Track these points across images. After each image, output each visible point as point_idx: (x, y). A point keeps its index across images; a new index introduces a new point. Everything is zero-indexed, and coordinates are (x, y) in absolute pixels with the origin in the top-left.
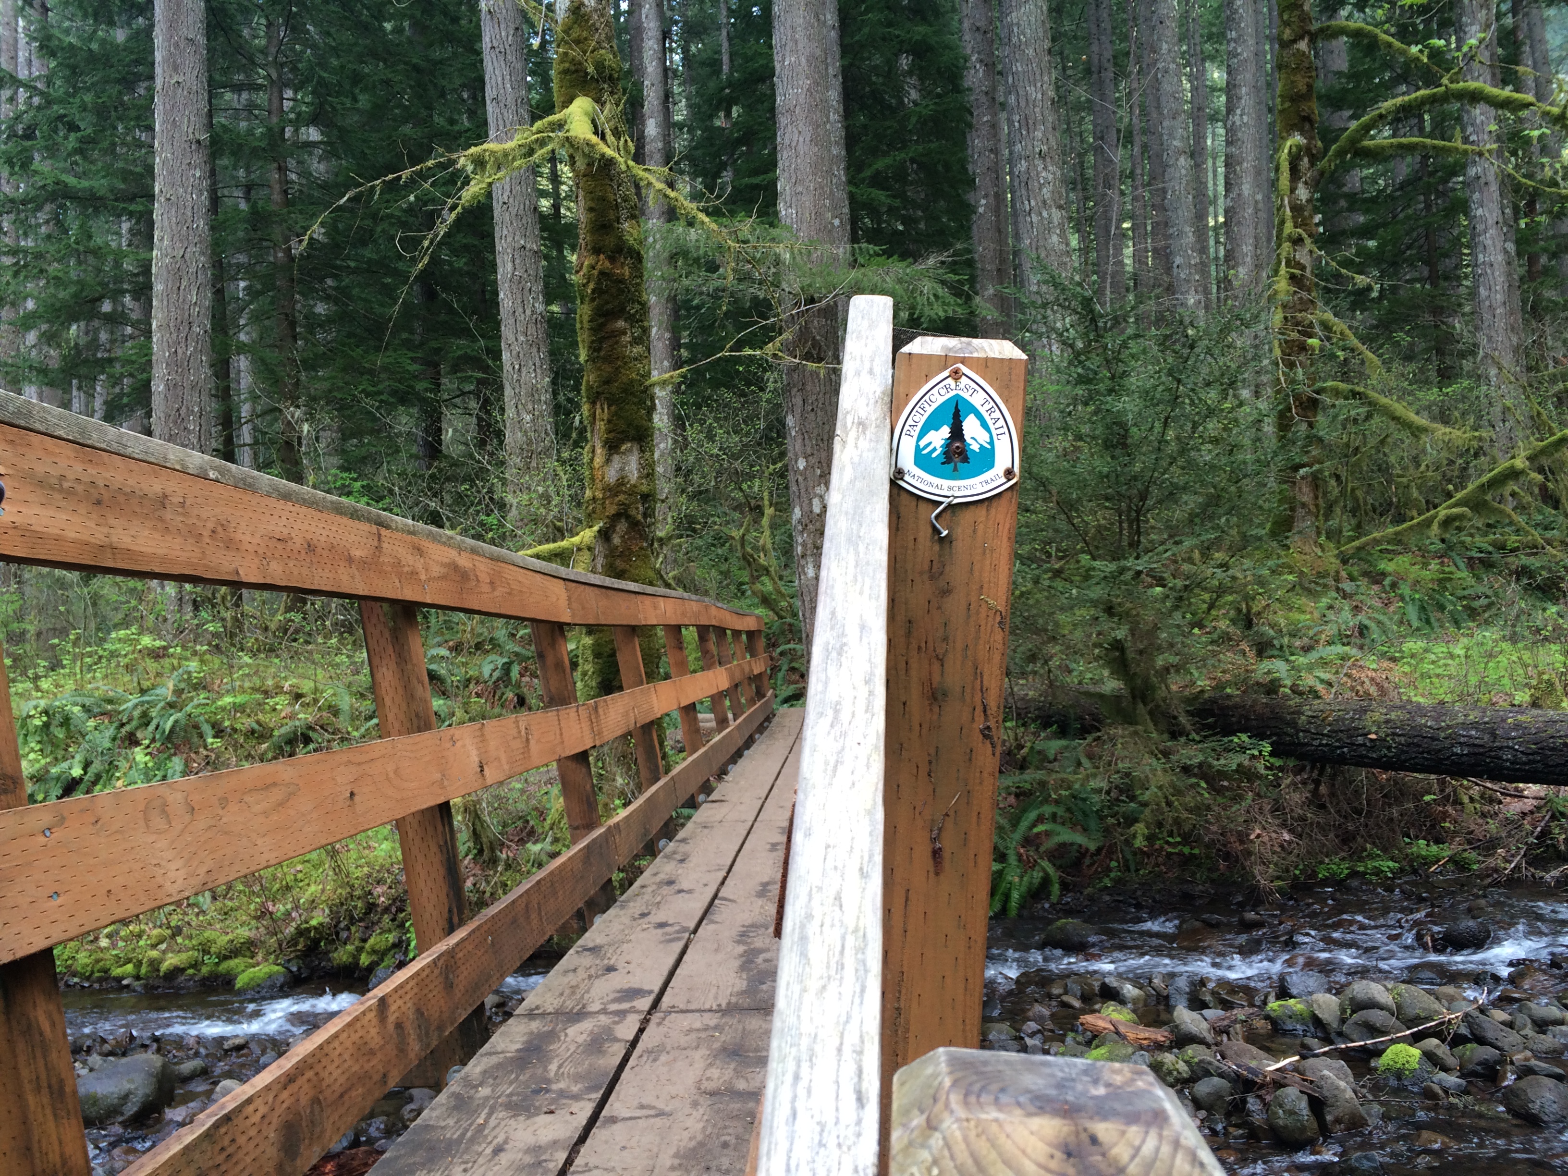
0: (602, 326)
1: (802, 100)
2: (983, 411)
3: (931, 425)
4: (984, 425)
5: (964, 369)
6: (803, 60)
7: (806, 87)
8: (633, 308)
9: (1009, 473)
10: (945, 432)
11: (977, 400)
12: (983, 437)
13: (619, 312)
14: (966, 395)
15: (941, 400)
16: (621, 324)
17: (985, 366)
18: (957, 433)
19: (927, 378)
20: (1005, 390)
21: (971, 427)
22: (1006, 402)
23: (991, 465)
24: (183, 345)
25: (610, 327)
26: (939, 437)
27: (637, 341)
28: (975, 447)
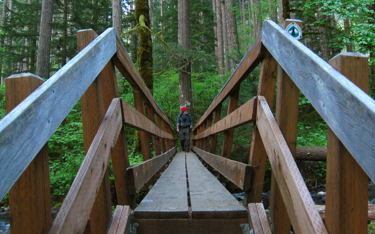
0: (143, 62)
1: (184, 18)
2: (297, 28)
3: (290, 30)
4: (297, 30)
5: (294, 23)
6: (184, 10)
7: (185, 16)
8: (150, 59)
9: (301, 37)
10: (292, 31)
11: (296, 27)
12: (297, 32)
13: (147, 60)
14: (295, 26)
15: (291, 27)
16: (147, 62)
17: (297, 22)
18: (293, 31)
19: (289, 24)
20: (300, 25)
21: (295, 30)
22: (300, 27)
23: (298, 35)
24: (43, 67)
25: (145, 63)
26: (291, 32)
27: (150, 66)
28: (296, 33)
